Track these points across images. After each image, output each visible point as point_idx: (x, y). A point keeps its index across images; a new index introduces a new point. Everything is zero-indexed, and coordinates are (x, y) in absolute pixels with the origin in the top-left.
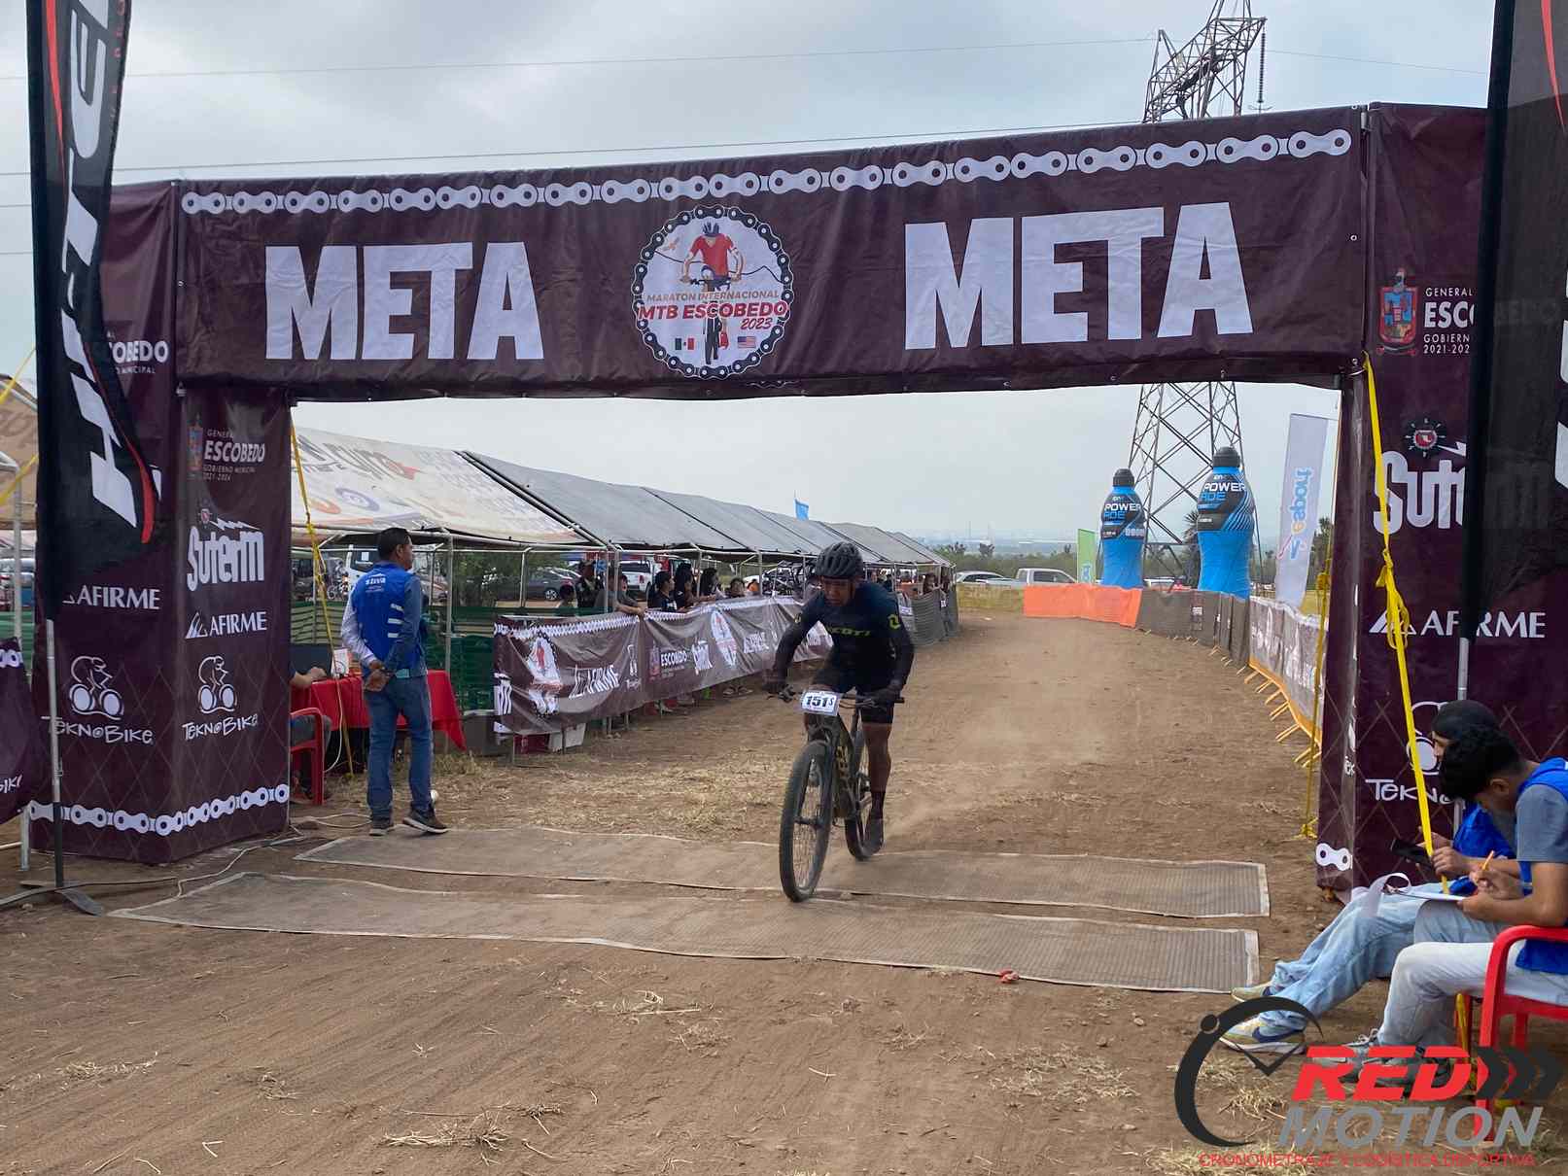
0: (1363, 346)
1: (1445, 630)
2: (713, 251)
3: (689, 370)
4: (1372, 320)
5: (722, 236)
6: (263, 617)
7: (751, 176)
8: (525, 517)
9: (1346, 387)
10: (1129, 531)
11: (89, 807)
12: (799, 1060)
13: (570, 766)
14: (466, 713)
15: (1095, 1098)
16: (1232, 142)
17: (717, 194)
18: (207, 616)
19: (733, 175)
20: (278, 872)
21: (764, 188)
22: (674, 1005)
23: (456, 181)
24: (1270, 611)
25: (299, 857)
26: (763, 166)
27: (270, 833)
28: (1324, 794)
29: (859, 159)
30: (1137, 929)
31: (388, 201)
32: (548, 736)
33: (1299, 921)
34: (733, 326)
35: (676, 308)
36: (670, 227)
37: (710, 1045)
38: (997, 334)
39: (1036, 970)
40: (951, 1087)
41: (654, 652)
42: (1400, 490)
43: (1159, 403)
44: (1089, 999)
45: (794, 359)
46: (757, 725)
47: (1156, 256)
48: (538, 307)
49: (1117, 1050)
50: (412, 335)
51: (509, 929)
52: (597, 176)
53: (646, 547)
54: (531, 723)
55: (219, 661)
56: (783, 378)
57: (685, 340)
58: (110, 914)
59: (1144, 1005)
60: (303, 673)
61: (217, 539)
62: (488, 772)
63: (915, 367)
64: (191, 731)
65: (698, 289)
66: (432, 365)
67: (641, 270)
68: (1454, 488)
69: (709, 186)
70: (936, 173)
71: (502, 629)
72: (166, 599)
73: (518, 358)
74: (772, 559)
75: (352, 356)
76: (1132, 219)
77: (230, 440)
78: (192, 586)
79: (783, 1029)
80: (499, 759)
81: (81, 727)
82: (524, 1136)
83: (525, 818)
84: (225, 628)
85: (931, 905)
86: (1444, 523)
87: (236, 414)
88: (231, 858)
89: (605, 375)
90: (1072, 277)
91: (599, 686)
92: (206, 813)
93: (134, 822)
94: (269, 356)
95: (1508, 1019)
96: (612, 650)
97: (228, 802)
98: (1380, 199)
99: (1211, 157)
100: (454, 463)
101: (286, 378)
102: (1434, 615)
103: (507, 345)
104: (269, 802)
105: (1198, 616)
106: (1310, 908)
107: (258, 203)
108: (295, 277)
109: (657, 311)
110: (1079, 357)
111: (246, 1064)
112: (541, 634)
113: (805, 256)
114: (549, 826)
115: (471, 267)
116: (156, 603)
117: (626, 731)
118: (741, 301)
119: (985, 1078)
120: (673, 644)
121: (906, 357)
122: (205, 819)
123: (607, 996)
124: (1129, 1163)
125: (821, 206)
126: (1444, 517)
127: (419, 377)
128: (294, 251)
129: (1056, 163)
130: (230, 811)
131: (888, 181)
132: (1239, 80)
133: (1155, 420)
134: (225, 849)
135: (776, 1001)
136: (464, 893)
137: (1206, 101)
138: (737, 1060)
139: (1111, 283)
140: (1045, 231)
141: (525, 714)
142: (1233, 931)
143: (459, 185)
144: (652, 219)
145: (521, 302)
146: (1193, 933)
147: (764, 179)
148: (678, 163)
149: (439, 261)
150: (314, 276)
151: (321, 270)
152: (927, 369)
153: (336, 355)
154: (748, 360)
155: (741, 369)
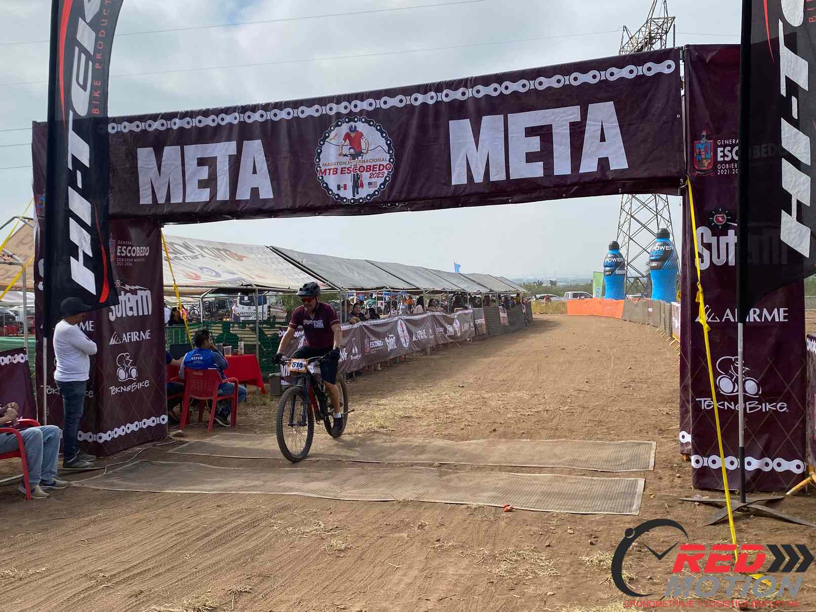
0: (686, 173)
1: (735, 320)
2: (353, 139)
3: (345, 200)
5: (358, 131)
6: (149, 332)
7: (371, 100)
8: (299, 277)
9: (684, 193)
10: (617, 272)
15: (536, 576)
16: (614, 70)
17: (354, 110)
18: (121, 333)
19: (362, 100)
20: (157, 459)
21: (378, 106)
23: (227, 111)
25: (170, 451)
26: (377, 95)
27: (159, 439)
29: (424, 89)
30: (583, 479)
31: (195, 122)
33: (668, 472)
34: (365, 177)
35: (337, 169)
36: (332, 128)
37: (340, 550)
38: (497, 175)
39: (524, 504)
41: (366, 341)
42: (708, 246)
43: (631, 208)
44: (547, 519)
45: (397, 192)
46: (420, 375)
47: (577, 131)
48: (269, 172)
49: (555, 548)
50: (209, 189)
52: (296, 104)
56: (399, 202)
57: (342, 185)
59: (575, 522)
61: (125, 295)
63: (457, 194)
64: (114, 390)
65: (347, 159)
66: (219, 203)
67: (319, 151)
69: (351, 107)
70: (463, 94)
72: (97, 326)
73: (261, 198)
75: (181, 201)
76: (564, 112)
77: (130, 245)
78: (112, 318)
84: (130, 339)
85: (479, 468)
87: (133, 233)
88: (136, 453)
89: (304, 204)
90: (535, 144)
92: (123, 430)
93: (86, 436)
94: (141, 202)
97: (134, 425)
98: (692, 95)
99: (603, 78)
100: (265, 252)
101: (150, 214)
102: (728, 311)
103: (255, 191)
104: (157, 424)
106: (675, 465)
107: (133, 127)
108: (153, 163)
109: (328, 171)
110: (540, 185)
113: (400, 139)
115: (236, 153)
116: (92, 327)
117: (354, 380)
118: (369, 164)
120: (375, 337)
121: (452, 188)
122: (123, 434)
125: (406, 114)
126: (732, 259)
127: (212, 210)
128: (151, 149)
129: (524, 86)
130: (136, 429)
131: (440, 99)
133: (629, 217)
134: (135, 448)
136: (246, 468)
139: (555, 146)
140: (521, 121)
142: (632, 479)
143: (228, 112)
144: (323, 125)
145: (262, 169)
146: (612, 481)
147: (378, 101)
148: (335, 96)
149: (220, 151)
150: (161, 162)
151: (164, 158)
152: (463, 194)
153: (173, 201)
154: (374, 194)
155: (370, 199)
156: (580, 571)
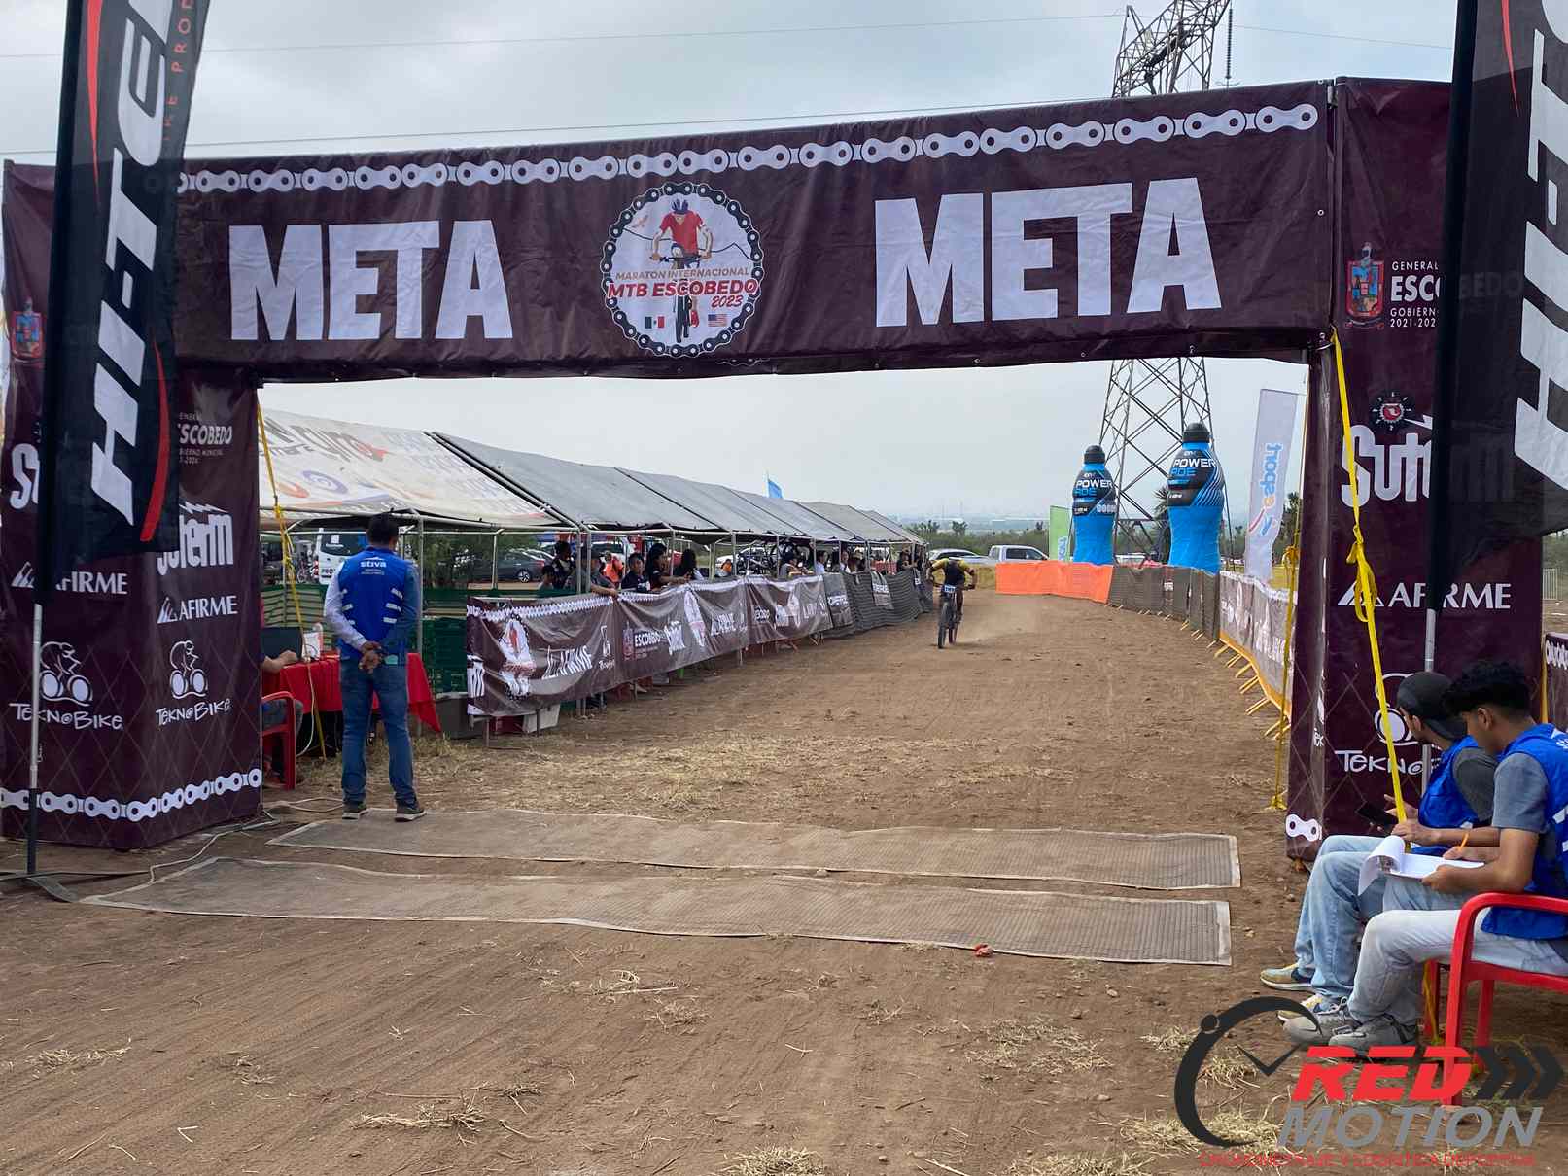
0: (1331, 321)
1: (1412, 603)
2: (682, 229)
3: (660, 349)
4: (1341, 295)
5: (691, 213)
6: (233, 601)
7: (720, 153)
8: (493, 498)
9: (1314, 360)
10: (1100, 508)
11: (59, 794)
12: (775, 1037)
13: (544, 748)
14: (440, 696)
15: (1069, 1069)
16: (1199, 116)
17: (684, 170)
18: (177, 600)
19: (701, 151)
20: (251, 856)
21: (734, 165)
22: (650, 984)
23: (421, 159)
24: (1240, 586)
25: (271, 842)
26: (732, 142)
27: (243, 819)
28: (1294, 765)
29: (829, 135)
30: (1109, 901)
31: (353, 179)
32: (521, 718)
33: (1270, 891)
34: (703, 304)
35: (646, 286)
36: (638, 204)
37: (687, 1022)
38: (969, 311)
39: (1011, 944)
40: (927, 1061)
41: (627, 632)
42: (1367, 463)
43: (1130, 379)
44: (1063, 971)
45: (765, 337)
46: (733, 705)
47: (1125, 233)
48: (506, 285)
49: (1092, 1022)
50: (379, 315)
51: (487, 911)
52: (565, 152)
53: (619, 527)
54: (504, 705)
55: (189, 646)
56: (754, 356)
57: (655, 318)
58: (81, 901)
59: (1117, 976)
60: (273, 658)
61: (186, 523)
62: (462, 755)
63: (887, 345)
64: (164, 716)
65: (665, 267)
66: (399, 345)
67: (610, 248)
68: (1420, 461)
69: (678, 164)
70: (905, 149)
71: (475, 611)
72: (135, 584)
73: (487, 337)
74: (745, 538)
75: (320, 338)
76: (1102, 194)
77: (197, 423)
78: (163, 570)
79: (760, 1005)
80: (473, 741)
81: (49, 713)
82: (501, 1117)
83: (500, 800)
84: (194, 612)
85: (906, 881)
86: (1411, 496)
87: (203, 397)
88: (203, 844)
89: (576, 355)
90: (1042, 253)
91: (572, 667)
93: (105, 808)
94: (233, 338)
95: (1475, 986)
96: (584, 630)
97: (202, 787)
98: (1347, 174)
99: (1179, 132)
100: (424, 444)
101: (253, 360)
102: (1401, 587)
103: (475, 324)
104: (243, 788)
105: (1169, 591)
106: (1280, 879)
107: (222, 182)
108: (260, 257)
109: (626, 290)
110: (1050, 334)
111: (223, 1049)
112: (514, 616)
113: (775, 232)
114: (527, 808)
115: (438, 245)
116: (123, 586)
117: (601, 711)
118: (711, 278)
119: (960, 1050)
120: (646, 626)
121: (877, 335)
122: (179, 805)
123: (584, 977)
124: (1104, 1133)
125: (789, 183)
126: (1412, 488)
127: (385, 358)
128: (259, 229)
129: (1025, 139)
130: (205, 797)
131: (857, 157)
132: (1206, 55)
133: (1125, 397)
134: (198, 835)
135: (752, 976)
136: (439, 876)
137: (1175, 77)
138: (714, 1037)
139: (1081, 260)
140: (1015, 207)
141: (499, 696)
142: (1204, 902)
143: (424, 162)
144: (621, 197)
145: (489, 281)
146: (1165, 904)
147: (733, 155)
148: (647, 140)
149: (405, 239)
150: (280, 255)
151: (284, 249)
152: (898, 346)
153: (302, 335)
154: (719, 339)
155: (712, 348)
156: (1147, 1060)
